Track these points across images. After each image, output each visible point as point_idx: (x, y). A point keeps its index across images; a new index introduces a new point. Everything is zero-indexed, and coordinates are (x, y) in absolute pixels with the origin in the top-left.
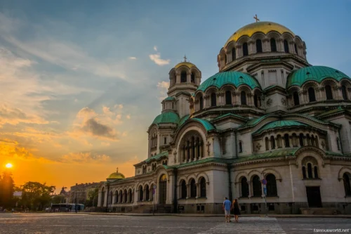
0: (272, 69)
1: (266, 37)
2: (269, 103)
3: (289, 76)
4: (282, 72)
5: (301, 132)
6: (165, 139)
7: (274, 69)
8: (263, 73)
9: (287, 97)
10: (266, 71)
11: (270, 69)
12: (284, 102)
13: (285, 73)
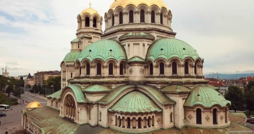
0: (136, 42)
1: (137, 10)
2: (131, 71)
3: (150, 46)
4: (144, 45)
5: (139, 116)
6: (72, 74)
7: (138, 42)
8: (129, 46)
9: (145, 67)
10: (131, 44)
11: (135, 42)
12: (142, 71)
13: (146, 45)
